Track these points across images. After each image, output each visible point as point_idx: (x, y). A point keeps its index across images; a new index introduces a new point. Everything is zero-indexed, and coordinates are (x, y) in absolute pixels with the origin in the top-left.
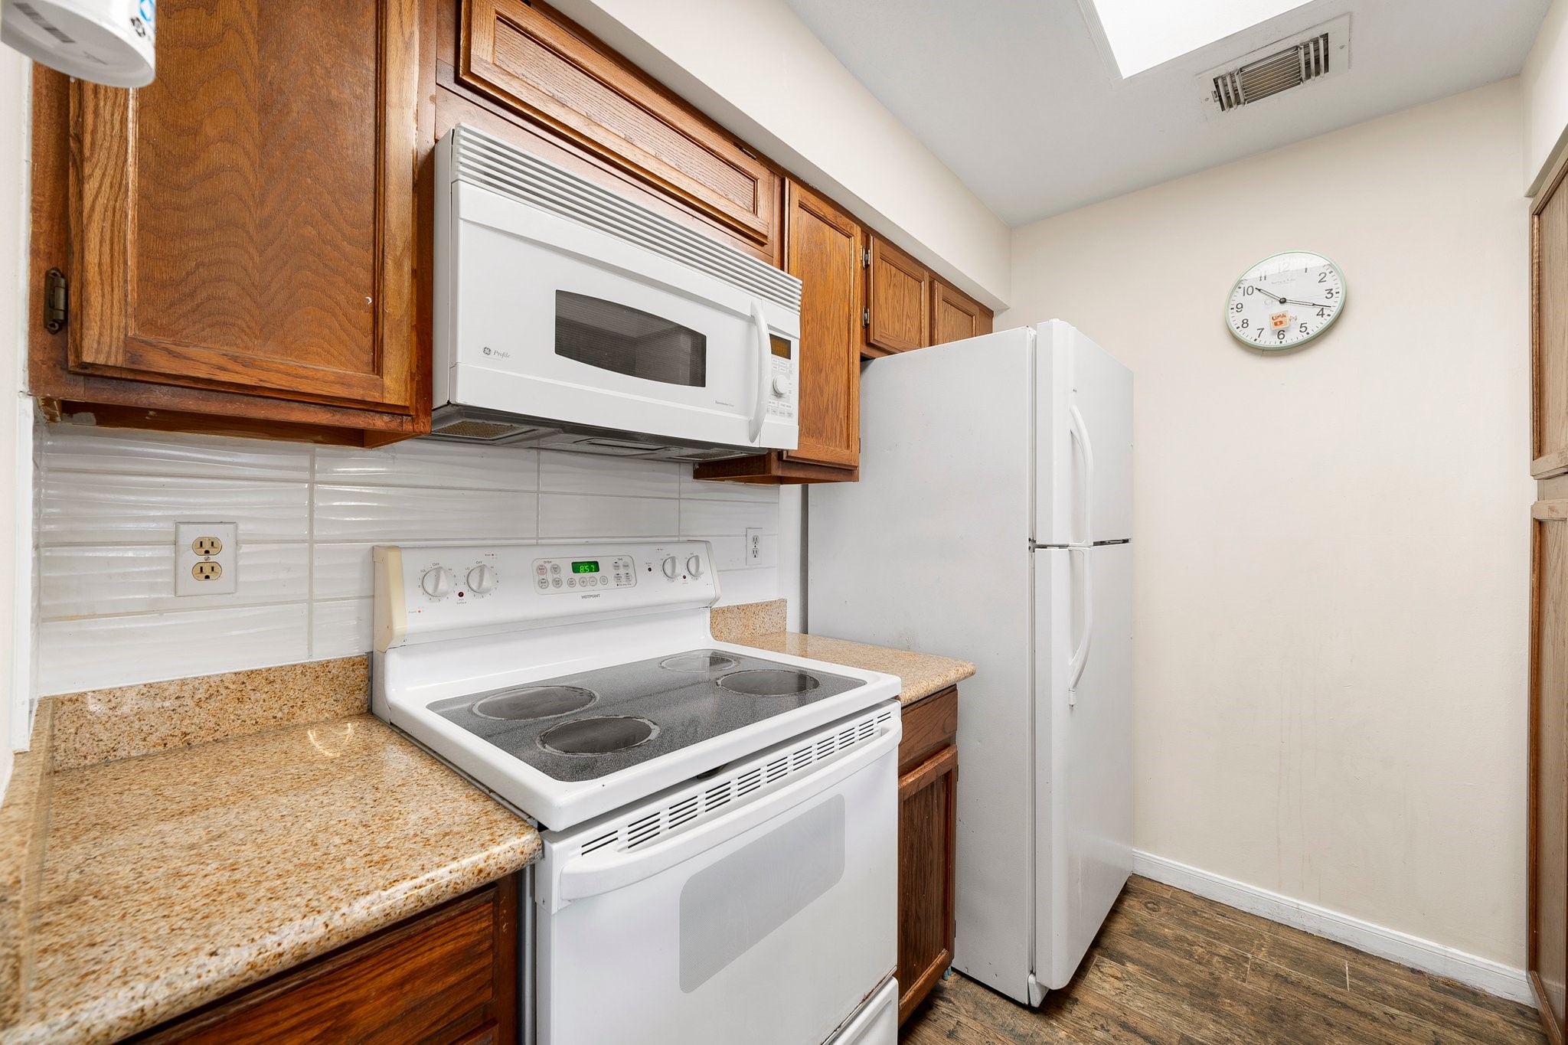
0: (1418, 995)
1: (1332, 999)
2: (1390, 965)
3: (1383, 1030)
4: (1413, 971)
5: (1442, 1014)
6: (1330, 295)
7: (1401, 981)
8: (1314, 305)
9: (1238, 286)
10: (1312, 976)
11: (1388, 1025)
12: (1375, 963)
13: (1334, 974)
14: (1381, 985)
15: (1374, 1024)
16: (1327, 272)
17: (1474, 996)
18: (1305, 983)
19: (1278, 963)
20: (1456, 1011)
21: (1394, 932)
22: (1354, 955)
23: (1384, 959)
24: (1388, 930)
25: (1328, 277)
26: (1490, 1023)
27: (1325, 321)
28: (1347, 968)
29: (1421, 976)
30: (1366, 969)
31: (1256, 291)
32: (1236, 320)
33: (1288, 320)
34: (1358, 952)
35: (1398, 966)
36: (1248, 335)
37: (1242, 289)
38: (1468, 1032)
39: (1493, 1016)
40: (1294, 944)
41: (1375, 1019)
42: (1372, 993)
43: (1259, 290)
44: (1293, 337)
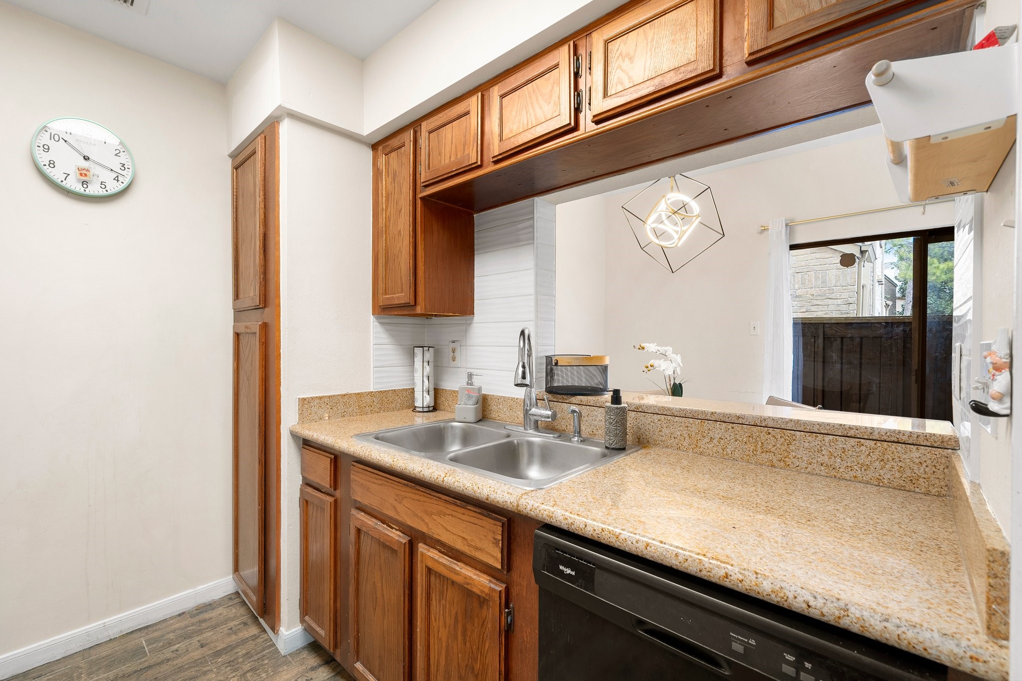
0: (187, 627)
1: (141, 670)
2: (167, 621)
3: (175, 663)
4: (179, 615)
5: (199, 628)
6: (123, 168)
7: (175, 626)
8: (112, 170)
9: (45, 129)
10: (124, 665)
11: (176, 657)
12: (159, 626)
13: (138, 652)
14: (166, 637)
15: (168, 663)
16: (121, 150)
17: (209, 606)
18: (121, 674)
19: (98, 676)
20: (205, 620)
21: (168, 599)
22: (146, 631)
23: (163, 620)
24: (165, 600)
25: (121, 154)
26: (220, 614)
27: (120, 187)
28: (144, 642)
29: (185, 615)
30: (156, 634)
31: (61, 141)
32: (43, 159)
33: (91, 175)
34: (147, 627)
35: (172, 618)
36: (56, 175)
37: (48, 134)
38: (213, 627)
39: (220, 610)
40: (105, 654)
41: (168, 660)
42: (163, 646)
43: (66, 141)
44: (94, 189)
